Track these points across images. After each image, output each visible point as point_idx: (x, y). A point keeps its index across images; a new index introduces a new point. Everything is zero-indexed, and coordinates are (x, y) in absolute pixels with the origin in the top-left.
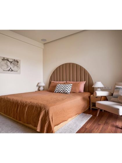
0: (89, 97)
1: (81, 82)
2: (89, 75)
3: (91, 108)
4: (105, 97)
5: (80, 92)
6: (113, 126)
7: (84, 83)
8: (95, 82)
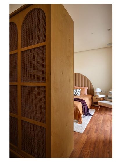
0: (92, 98)
1: (85, 87)
2: (90, 83)
3: (93, 105)
4: (103, 98)
5: (85, 95)
6: (109, 115)
7: (87, 88)
8: (96, 88)
